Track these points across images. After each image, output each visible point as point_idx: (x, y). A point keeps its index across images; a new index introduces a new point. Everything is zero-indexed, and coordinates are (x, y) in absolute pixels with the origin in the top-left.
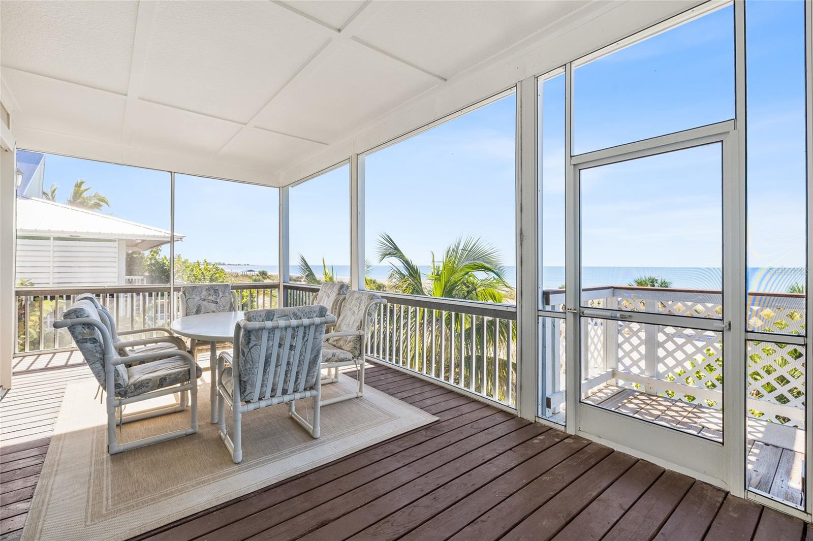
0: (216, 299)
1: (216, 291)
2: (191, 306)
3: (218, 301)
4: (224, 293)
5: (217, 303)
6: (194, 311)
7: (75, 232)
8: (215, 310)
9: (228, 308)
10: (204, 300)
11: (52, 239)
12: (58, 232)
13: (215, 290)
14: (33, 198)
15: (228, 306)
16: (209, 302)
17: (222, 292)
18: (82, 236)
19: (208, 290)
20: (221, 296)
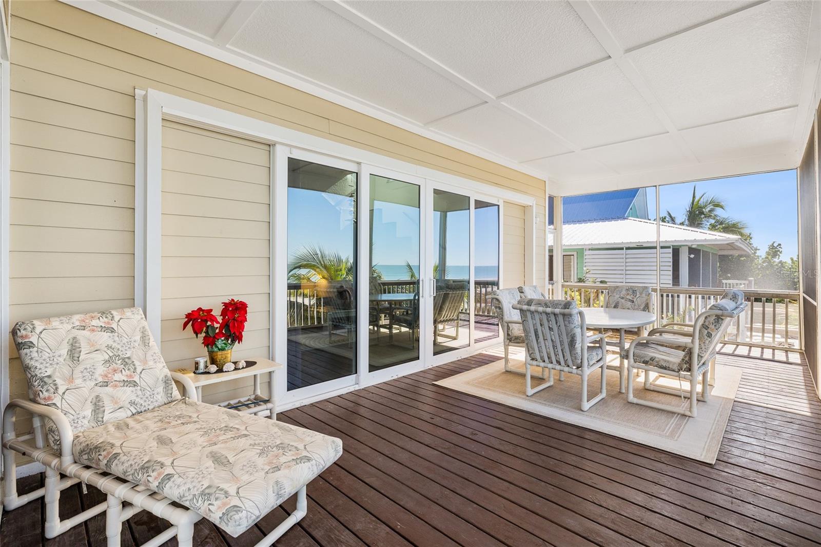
0: (633, 298)
1: (634, 292)
2: (611, 302)
3: (635, 300)
4: (641, 294)
5: (633, 302)
6: (613, 306)
7: (639, 242)
8: (630, 307)
9: (642, 307)
10: (623, 298)
11: (625, 249)
12: (628, 243)
13: (633, 290)
14: (630, 218)
15: (643, 306)
16: (626, 300)
17: (640, 293)
18: (645, 245)
19: (627, 290)
20: (637, 296)
